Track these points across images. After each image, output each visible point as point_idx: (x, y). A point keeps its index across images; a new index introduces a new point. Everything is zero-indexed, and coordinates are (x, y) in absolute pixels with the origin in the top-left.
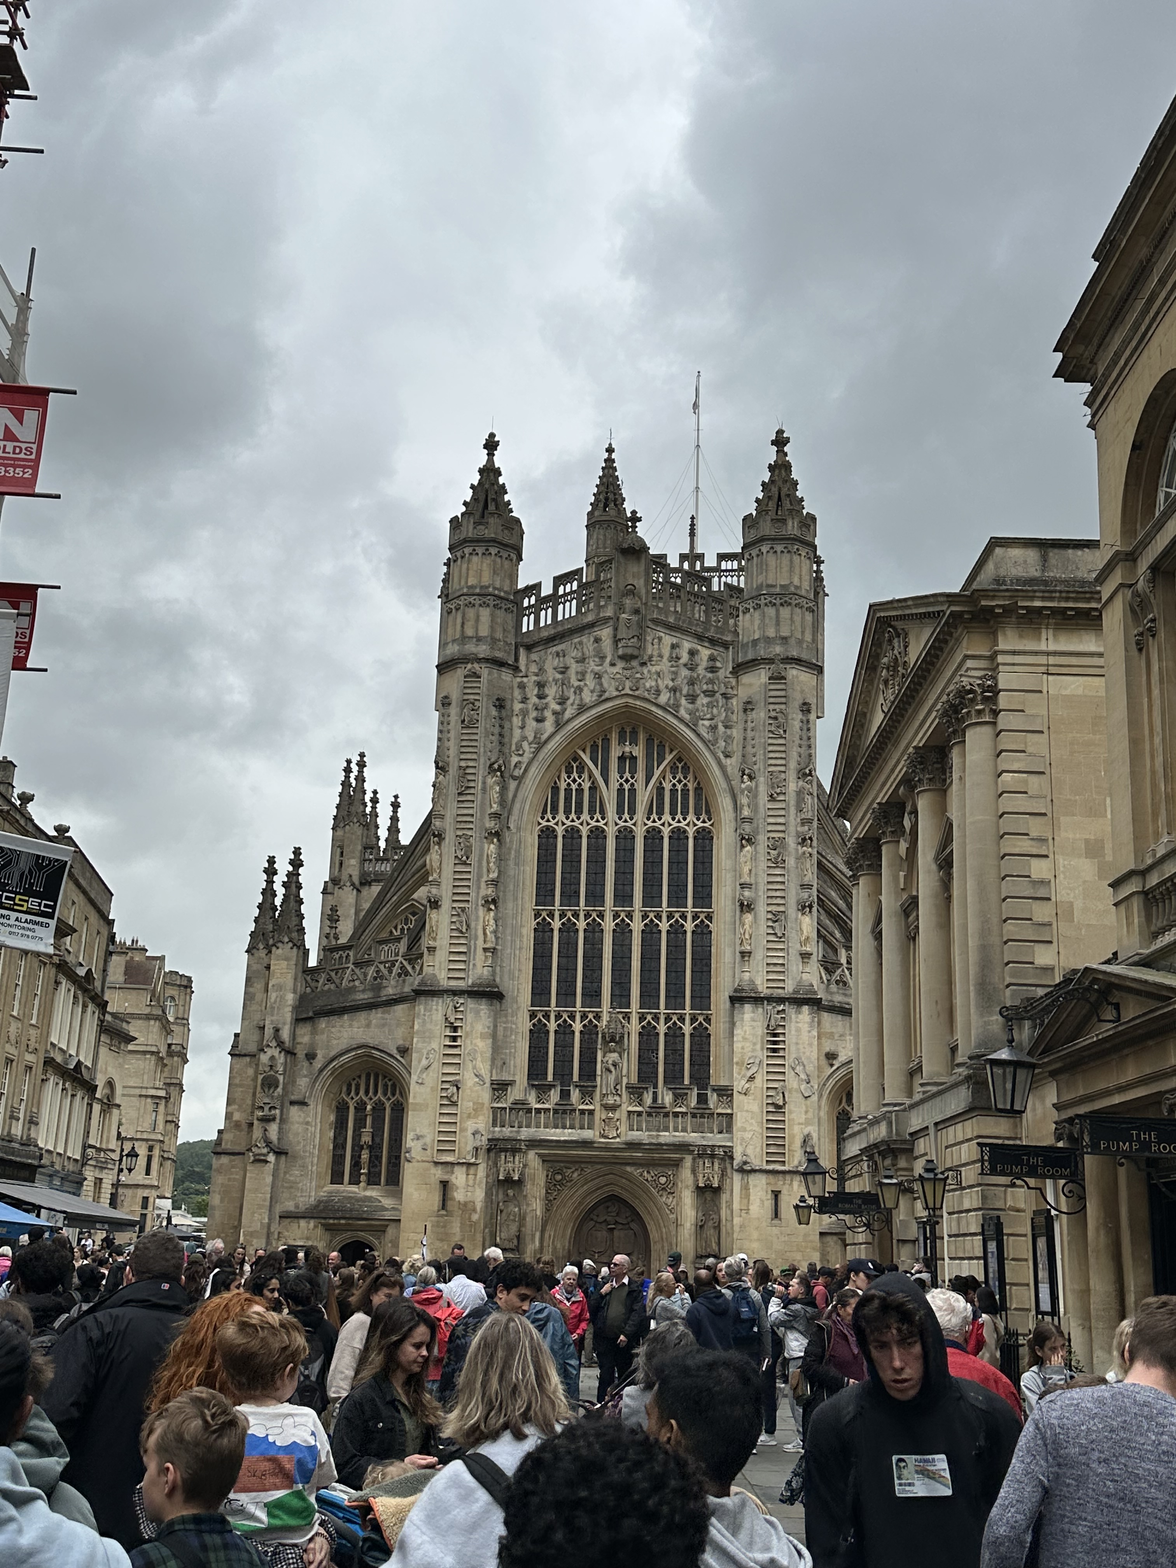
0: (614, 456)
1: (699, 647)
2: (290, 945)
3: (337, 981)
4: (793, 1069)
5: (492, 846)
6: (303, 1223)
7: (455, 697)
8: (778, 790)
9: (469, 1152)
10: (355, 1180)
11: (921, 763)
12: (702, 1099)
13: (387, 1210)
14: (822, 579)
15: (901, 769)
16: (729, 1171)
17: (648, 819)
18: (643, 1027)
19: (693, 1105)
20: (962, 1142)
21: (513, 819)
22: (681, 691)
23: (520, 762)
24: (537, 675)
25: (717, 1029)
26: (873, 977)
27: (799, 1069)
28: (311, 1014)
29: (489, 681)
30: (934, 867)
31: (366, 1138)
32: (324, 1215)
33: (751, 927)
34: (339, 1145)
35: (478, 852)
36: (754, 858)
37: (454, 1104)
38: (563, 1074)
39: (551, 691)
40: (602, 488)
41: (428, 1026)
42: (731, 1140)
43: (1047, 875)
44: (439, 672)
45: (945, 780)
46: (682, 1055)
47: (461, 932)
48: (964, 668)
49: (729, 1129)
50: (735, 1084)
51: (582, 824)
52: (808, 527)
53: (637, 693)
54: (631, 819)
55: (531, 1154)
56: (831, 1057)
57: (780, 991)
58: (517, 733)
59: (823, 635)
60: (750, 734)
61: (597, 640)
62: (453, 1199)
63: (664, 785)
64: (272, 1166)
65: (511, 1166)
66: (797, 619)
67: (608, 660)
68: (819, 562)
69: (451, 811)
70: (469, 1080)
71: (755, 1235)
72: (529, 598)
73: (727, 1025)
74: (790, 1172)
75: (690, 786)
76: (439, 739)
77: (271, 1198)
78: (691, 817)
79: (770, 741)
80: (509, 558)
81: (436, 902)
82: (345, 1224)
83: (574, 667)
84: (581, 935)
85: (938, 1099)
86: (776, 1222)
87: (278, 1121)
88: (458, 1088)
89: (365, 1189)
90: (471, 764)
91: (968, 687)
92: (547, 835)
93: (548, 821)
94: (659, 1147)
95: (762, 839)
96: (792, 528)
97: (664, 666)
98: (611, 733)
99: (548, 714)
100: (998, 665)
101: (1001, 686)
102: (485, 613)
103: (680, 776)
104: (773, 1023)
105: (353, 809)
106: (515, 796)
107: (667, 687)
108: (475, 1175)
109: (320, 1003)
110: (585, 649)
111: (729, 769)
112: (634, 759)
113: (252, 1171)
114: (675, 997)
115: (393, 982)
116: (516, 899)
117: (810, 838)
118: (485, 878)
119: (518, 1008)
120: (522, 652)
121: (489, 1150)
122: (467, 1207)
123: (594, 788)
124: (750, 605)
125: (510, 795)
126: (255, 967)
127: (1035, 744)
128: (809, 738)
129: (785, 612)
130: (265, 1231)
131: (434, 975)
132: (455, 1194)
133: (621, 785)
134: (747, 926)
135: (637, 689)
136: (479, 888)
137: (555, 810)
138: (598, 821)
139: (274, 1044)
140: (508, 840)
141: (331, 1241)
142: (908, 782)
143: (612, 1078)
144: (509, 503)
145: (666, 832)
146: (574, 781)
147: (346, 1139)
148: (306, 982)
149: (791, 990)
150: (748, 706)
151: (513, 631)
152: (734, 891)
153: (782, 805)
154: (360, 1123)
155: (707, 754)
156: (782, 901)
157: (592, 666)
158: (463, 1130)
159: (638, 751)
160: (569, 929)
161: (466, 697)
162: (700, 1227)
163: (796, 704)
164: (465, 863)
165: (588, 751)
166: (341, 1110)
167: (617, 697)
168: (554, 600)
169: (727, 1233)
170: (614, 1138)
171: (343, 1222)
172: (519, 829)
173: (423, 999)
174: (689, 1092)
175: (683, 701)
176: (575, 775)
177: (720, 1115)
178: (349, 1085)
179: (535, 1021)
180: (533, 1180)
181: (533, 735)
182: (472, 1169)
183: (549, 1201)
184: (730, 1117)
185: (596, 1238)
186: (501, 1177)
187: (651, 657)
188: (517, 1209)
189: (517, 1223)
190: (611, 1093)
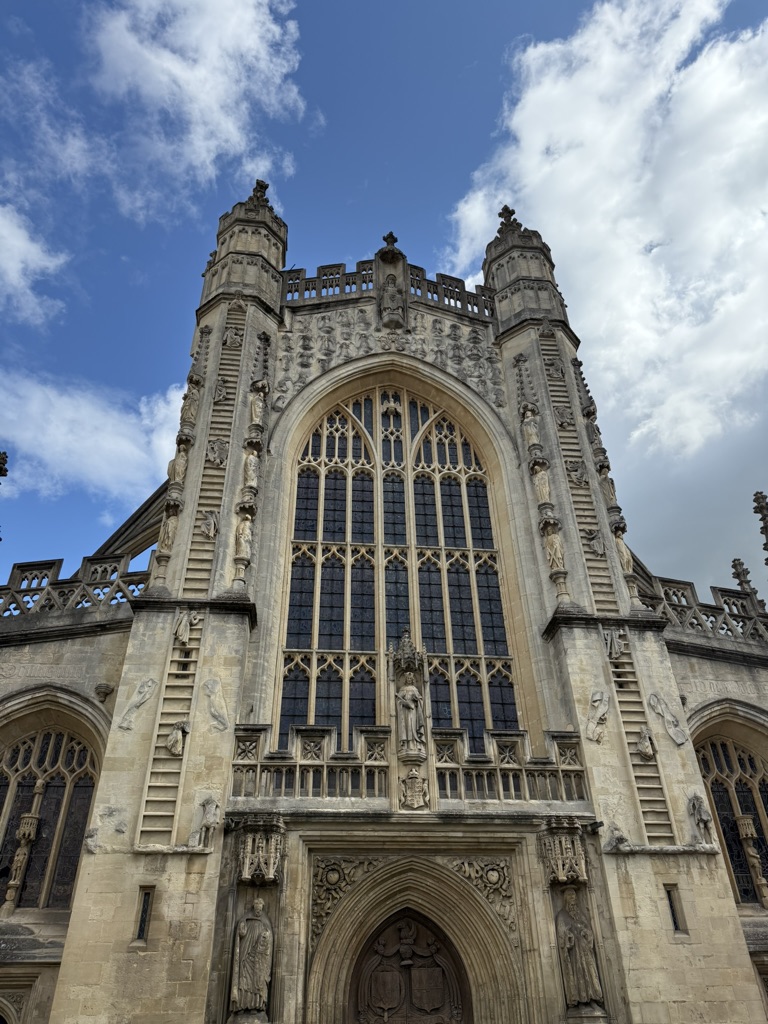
1: (460, 325)
7: (217, 325)
8: (568, 421)
9: (193, 835)
13: (40, 945)
16: (592, 856)
17: (417, 465)
19: (526, 759)
21: (272, 444)
22: (446, 354)
23: (283, 397)
24: (302, 332)
25: (523, 674)
29: (256, 318)
31: (28, 828)
35: (234, 459)
39: (316, 346)
41: (147, 649)
42: (590, 807)
44: (198, 313)
46: (481, 709)
49: (584, 793)
51: (346, 466)
53: (403, 352)
54: (399, 464)
55: (294, 840)
57: (614, 613)
58: (281, 375)
60: (524, 378)
61: (362, 312)
62: (160, 918)
63: (431, 438)
67: (373, 326)
69: (204, 418)
70: (200, 722)
71: (655, 961)
74: (683, 853)
75: (459, 441)
78: (461, 465)
81: (176, 506)
83: (338, 331)
84: (348, 570)
86: (680, 936)
88: (185, 733)
89: (12, 913)
92: (308, 477)
93: (309, 461)
94: (486, 822)
95: (559, 464)
97: (428, 335)
98: (373, 394)
99: (313, 361)
102: (252, 270)
103: (445, 431)
104: (614, 650)
106: (276, 423)
107: (432, 350)
108: (202, 873)
110: (350, 317)
111: (503, 416)
112: (397, 415)
116: (274, 523)
119: (271, 643)
120: (287, 312)
121: (227, 831)
122: (182, 932)
123: (357, 437)
124: (508, 292)
125: (272, 420)
131: (164, 587)
132: (164, 911)
133: (386, 436)
135: (403, 350)
136: (233, 493)
137: (317, 452)
138: (363, 464)
145: (437, 479)
146: (337, 430)
149: (627, 614)
150: (519, 360)
151: (278, 295)
152: (529, 517)
153: (575, 435)
154: (22, 806)
155: (479, 404)
156: (594, 521)
157: (359, 329)
158: (187, 799)
159: (404, 409)
160: (334, 565)
164: (217, 468)
165: (351, 406)
167: (382, 354)
168: (319, 281)
169: (608, 960)
170: (420, 808)
172: (280, 455)
173: (144, 615)
174: (519, 740)
175: (449, 362)
176: (337, 425)
177: (566, 773)
178: (16, 752)
179: (292, 665)
180: (294, 881)
181: (297, 376)
182: (197, 866)
183: (318, 918)
184: (580, 775)
185: (384, 984)
186: (247, 875)
187: (415, 329)
188: (268, 934)
189: (269, 958)
190: (414, 739)
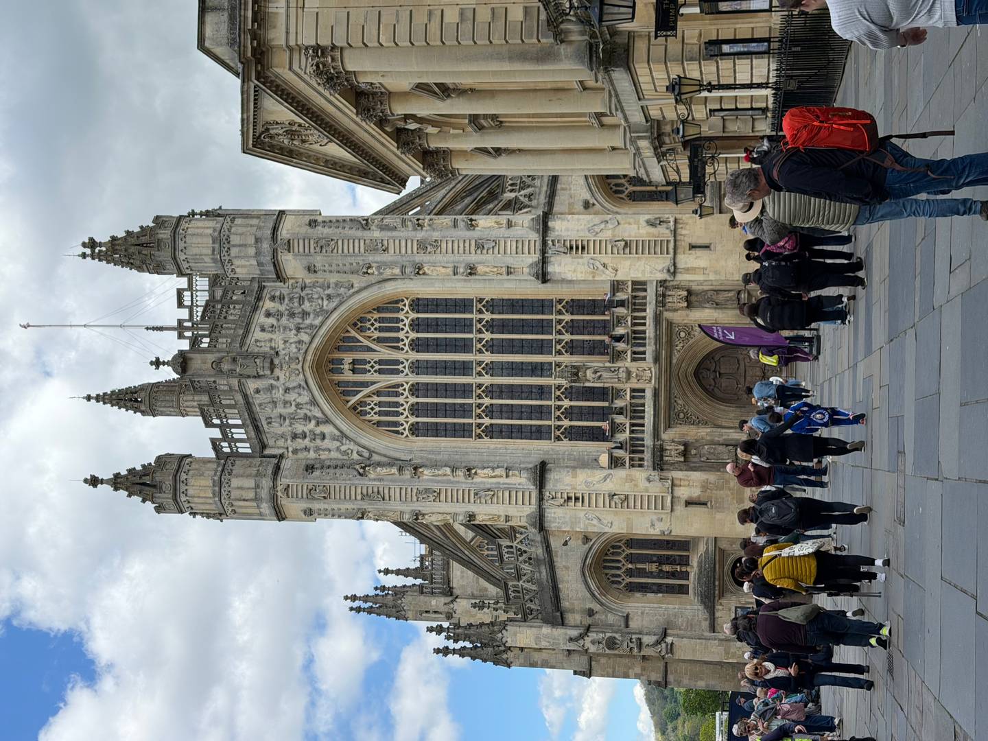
0: (94, 395)
1: (264, 309)
2: (504, 631)
3: (532, 594)
4: (597, 233)
5: (425, 472)
6: (718, 614)
7: (305, 505)
8: (380, 245)
9: (664, 485)
10: (685, 575)
11: (369, 110)
12: (622, 303)
13: (707, 549)
14: (207, 211)
15: (371, 127)
16: (675, 283)
17: (403, 349)
18: (566, 352)
19: (626, 312)
20: (652, 77)
21: (403, 458)
22: (299, 324)
23: (358, 452)
24: (287, 440)
25: (567, 293)
26: (529, 158)
27: (597, 229)
28: (558, 614)
29: (292, 477)
30: (449, 101)
31: (653, 567)
32: (712, 598)
33: (488, 266)
34: (659, 589)
35: (431, 484)
36: (434, 264)
37: (627, 497)
38: (603, 414)
39: (300, 428)
40: (122, 403)
41: (567, 520)
42: (651, 282)
43: (457, 10)
44: (284, 519)
45: (382, 93)
46: (588, 321)
47: (493, 495)
48: (299, 71)
49: (644, 283)
50: (609, 278)
51: (407, 402)
52: (164, 222)
53: (301, 359)
54: (402, 363)
55: (665, 436)
56: (587, 205)
57: (537, 244)
58: (334, 455)
59: (253, 211)
60: (334, 268)
61: (258, 391)
62: (699, 497)
63: (375, 337)
64: (675, 639)
65: (673, 453)
66: (240, 230)
67: (274, 382)
68: (193, 214)
69: (396, 506)
70: (609, 486)
71: (723, 263)
72: (222, 447)
73: (564, 285)
74: (675, 236)
75: (376, 316)
76: (339, 517)
77: (699, 639)
78: (401, 315)
79: (340, 251)
80: (190, 464)
81: (470, 516)
82: (719, 580)
83: (280, 410)
84: (494, 401)
85: (621, 98)
86: (712, 247)
87: (640, 636)
88: (615, 495)
89: (692, 567)
90: (359, 491)
91: (315, 68)
92: (415, 430)
93: (404, 429)
94: (657, 339)
95: (419, 258)
96: (165, 234)
97: (278, 339)
98: (333, 380)
99: (318, 430)
100: (297, 45)
101: (313, 43)
102: (235, 482)
103: (368, 325)
104: (562, 249)
105: (391, 604)
106: (385, 456)
107: (296, 335)
108: (680, 479)
109: (549, 607)
110: (266, 401)
111: (363, 285)
112: (354, 362)
113: (680, 654)
114: (544, 327)
115: (533, 549)
116: (467, 453)
117: (418, 220)
118: (451, 478)
119: (553, 450)
120: (267, 452)
121: (662, 470)
122: (705, 486)
123: (378, 393)
124: (228, 268)
125: (383, 459)
126: (522, 661)
127: (357, 17)
128: (338, 221)
129: (235, 240)
130: (724, 643)
131: (527, 516)
132: (696, 495)
133: (375, 371)
134: (488, 270)
135: (298, 359)
136: (458, 482)
137: (396, 424)
138: (405, 390)
139: (581, 642)
140: (420, 461)
141: (732, 592)
142: (381, 123)
143: (605, 375)
144: (143, 466)
145: (413, 335)
146: (372, 409)
147: (654, 584)
148: (533, 618)
149: (537, 235)
150: (311, 269)
151: (250, 460)
152: (459, 280)
153: (391, 241)
154: (641, 573)
155: (351, 302)
156: (467, 242)
157: (278, 394)
158: (647, 490)
159: (348, 358)
160: (490, 411)
161: (305, 496)
162: (718, 305)
163: (310, 231)
164: (439, 494)
165: (348, 398)
166: (632, 588)
167: (304, 375)
168: (223, 427)
169: (721, 285)
170: (651, 373)
171: (717, 583)
172: (411, 452)
173: (546, 525)
174: (615, 315)
175: (308, 322)
176: (368, 408)
177: (633, 290)
178: (613, 582)
179: (562, 437)
180: (684, 435)
181: (335, 442)
182: (676, 482)
183: (699, 423)
184: (634, 283)
185: (727, 387)
186: (682, 459)
187: (271, 348)
188: (706, 447)
189: (717, 446)
190: (617, 375)
